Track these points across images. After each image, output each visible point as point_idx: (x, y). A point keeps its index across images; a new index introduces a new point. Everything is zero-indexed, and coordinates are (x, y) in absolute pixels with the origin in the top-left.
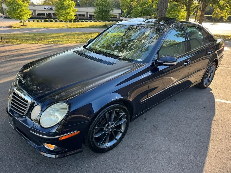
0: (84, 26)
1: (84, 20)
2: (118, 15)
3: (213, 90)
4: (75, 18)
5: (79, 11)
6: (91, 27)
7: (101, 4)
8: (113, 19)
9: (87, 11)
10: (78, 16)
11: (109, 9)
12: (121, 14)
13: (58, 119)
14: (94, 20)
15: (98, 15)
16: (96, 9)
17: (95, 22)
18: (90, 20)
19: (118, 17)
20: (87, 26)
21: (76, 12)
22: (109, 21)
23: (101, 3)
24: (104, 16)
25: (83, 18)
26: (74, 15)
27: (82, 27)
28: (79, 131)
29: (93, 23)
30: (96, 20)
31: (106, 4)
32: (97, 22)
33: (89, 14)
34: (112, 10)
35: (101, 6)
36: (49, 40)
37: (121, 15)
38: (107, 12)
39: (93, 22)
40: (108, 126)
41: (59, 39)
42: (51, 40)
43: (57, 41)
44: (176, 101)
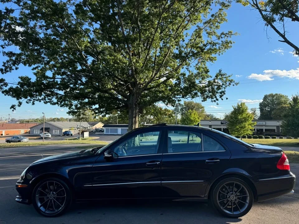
5: (267, 125)
9: (278, 125)
16: (284, 122)
21: (254, 126)
39: (284, 138)
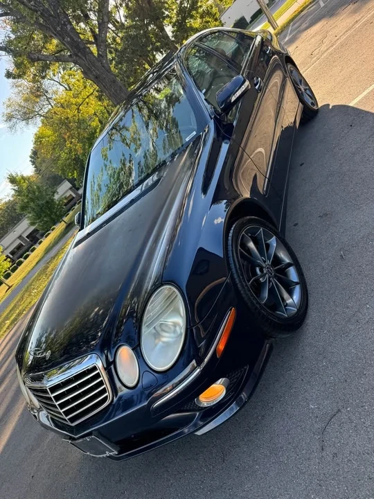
0: (37, 260)
1: (28, 253)
2: (70, 193)
3: (329, 103)
4: (10, 262)
5: (6, 247)
6: (48, 250)
7: (28, 202)
8: (69, 206)
9: (18, 235)
10: (11, 256)
11: (48, 197)
12: (74, 186)
13: (179, 325)
14: (42, 236)
15: (41, 222)
16: (29, 217)
17: (46, 237)
18: (35, 243)
19: (74, 196)
20: (40, 255)
22: (66, 214)
23: (26, 200)
24: (52, 212)
25: (21, 252)
26: (5, 260)
27: (34, 263)
28: (231, 310)
29: (46, 242)
30: (45, 234)
31: (37, 193)
32: (49, 234)
33: (25, 236)
34: (54, 193)
35: (32, 204)
36: (6, 326)
37: (75, 188)
38: (50, 203)
39: (44, 240)
40: (261, 270)
41: (20, 308)
42: (8, 322)
43: (19, 314)
44: (302, 165)
